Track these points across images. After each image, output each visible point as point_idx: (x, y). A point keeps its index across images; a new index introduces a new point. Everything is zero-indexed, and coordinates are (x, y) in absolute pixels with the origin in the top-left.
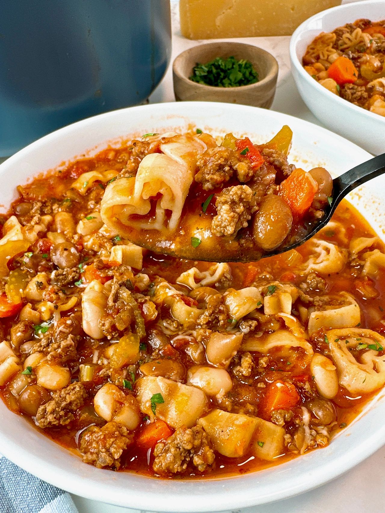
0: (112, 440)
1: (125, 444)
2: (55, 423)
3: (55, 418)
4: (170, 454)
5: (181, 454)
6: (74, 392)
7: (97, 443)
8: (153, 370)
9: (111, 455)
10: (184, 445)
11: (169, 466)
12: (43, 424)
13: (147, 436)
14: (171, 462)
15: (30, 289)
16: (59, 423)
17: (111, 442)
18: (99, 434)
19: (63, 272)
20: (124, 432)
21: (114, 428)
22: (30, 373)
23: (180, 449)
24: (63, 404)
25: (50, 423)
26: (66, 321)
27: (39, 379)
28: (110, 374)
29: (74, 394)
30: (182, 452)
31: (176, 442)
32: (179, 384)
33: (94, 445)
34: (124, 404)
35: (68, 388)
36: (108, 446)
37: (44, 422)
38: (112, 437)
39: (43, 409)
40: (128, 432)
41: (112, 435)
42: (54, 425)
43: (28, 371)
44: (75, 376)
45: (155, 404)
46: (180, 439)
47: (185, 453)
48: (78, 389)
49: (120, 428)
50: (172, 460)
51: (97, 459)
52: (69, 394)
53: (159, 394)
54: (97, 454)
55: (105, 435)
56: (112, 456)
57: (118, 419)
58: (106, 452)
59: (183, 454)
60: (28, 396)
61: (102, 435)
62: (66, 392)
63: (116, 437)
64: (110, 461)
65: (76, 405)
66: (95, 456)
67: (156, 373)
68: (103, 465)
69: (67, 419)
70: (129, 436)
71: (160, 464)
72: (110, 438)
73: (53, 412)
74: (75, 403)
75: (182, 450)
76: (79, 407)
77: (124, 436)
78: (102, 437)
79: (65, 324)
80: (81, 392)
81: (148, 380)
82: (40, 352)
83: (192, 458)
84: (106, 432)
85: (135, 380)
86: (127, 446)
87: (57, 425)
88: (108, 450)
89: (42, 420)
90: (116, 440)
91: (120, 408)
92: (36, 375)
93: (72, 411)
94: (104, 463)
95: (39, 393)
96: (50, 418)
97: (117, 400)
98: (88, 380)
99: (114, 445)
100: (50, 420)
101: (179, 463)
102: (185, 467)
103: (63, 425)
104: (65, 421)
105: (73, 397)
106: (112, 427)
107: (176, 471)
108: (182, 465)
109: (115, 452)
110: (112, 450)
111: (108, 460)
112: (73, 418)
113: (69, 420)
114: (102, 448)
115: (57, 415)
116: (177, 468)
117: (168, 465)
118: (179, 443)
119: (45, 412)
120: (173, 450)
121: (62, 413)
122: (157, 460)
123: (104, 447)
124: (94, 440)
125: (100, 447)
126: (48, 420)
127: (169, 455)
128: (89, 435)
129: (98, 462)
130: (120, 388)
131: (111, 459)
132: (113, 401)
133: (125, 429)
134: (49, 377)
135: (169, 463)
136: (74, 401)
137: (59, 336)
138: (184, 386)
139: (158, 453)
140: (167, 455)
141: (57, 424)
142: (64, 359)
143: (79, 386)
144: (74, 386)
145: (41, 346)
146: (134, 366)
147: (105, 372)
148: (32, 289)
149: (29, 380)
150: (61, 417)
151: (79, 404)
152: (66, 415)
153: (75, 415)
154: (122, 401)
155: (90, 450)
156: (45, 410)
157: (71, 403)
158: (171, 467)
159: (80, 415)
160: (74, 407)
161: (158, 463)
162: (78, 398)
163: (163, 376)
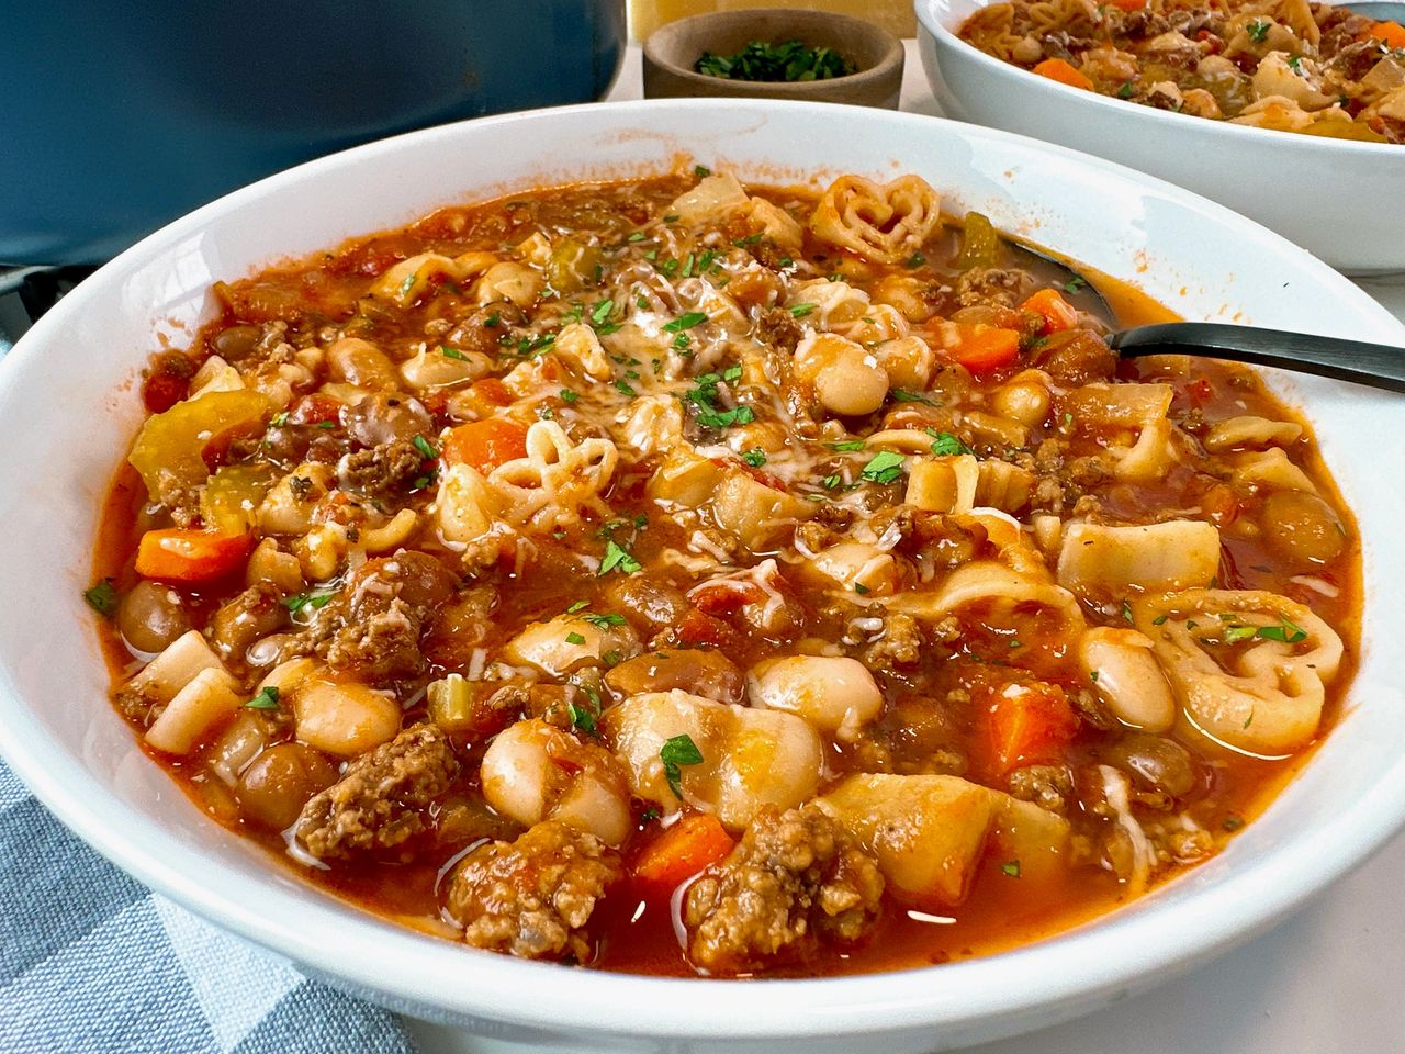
0: (557, 870)
1: (598, 881)
2: (362, 837)
3: (361, 821)
4: (748, 895)
5: (782, 887)
6: (417, 749)
7: (509, 882)
8: (652, 674)
9: (557, 915)
10: (785, 858)
11: (753, 933)
12: (321, 845)
13: (658, 860)
14: (756, 919)
15: (275, 503)
16: (375, 838)
17: (554, 878)
18: (510, 859)
19: (373, 456)
20: (591, 849)
21: (558, 836)
22: (274, 706)
23: (775, 873)
24: (386, 783)
25: (344, 841)
26: (382, 566)
27: (303, 723)
28: (524, 698)
29: (419, 755)
30: (784, 880)
31: (756, 856)
32: (737, 709)
33: (499, 890)
34: (581, 769)
35: (399, 739)
36: (544, 888)
37: (325, 839)
38: (555, 862)
39: (321, 803)
40: (602, 847)
41: (555, 856)
42: (359, 848)
43: (266, 697)
44: (414, 712)
45: (676, 768)
46: (769, 846)
47: (794, 882)
48: (428, 738)
49: (575, 838)
50: (757, 908)
51: (512, 933)
52: (402, 755)
53: (685, 738)
54: (514, 916)
55: (529, 859)
56: (561, 918)
57: (565, 811)
58: (539, 908)
59: (787, 887)
60: (269, 770)
61: (521, 858)
62: (392, 750)
63: (569, 861)
64: (559, 934)
65: (427, 788)
66: (504, 923)
67: (661, 682)
68: (534, 949)
69: (401, 826)
70: (607, 860)
71: (719, 934)
72: (549, 863)
73: (354, 803)
74: (423, 781)
75: (781, 873)
76: (434, 795)
77: (594, 859)
78: (523, 864)
79: (381, 571)
80: (438, 749)
81: (639, 705)
82: (305, 654)
83: (817, 898)
84: (535, 849)
85: (602, 709)
86: (606, 889)
87: (369, 846)
88: (546, 904)
89: (319, 832)
90: (568, 870)
91: (569, 782)
92: (291, 713)
93: (413, 805)
94: (537, 945)
95: (304, 764)
96: (345, 821)
97: (557, 756)
98: (458, 716)
99: (564, 884)
100: (344, 826)
101: (783, 915)
102: (801, 927)
103: (389, 844)
104: (393, 830)
105: (415, 763)
106: (549, 834)
107: (776, 943)
108: (791, 924)
109: (570, 906)
110: (561, 900)
111: (552, 932)
112: (419, 825)
113: (407, 830)
114: (527, 898)
115: (365, 813)
116: (778, 934)
117: (747, 931)
118: (767, 858)
119: (329, 812)
120: (754, 879)
121: (384, 807)
122: (706, 928)
123: (534, 892)
124: (497, 879)
125: (521, 896)
126: (340, 829)
127: (744, 898)
128: (477, 865)
129: (518, 943)
130: (562, 725)
131: (561, 930)
132: (544, 761)
133: (590, 841)
134: (332, 715)
135: (750, 923)
136: (420, 775)
137: (362, 607)
138: (750, 712)
139: (702, 908)
140: (740, 900)
141: (369, 840)
142: (381, 665)
143: (433, 733)
144: (417, 733)
145: (307, 639)
146: (595, 669)
147: (508, 695)
148: (281, 502)
149: (271, 728)
150: (379, 818)
151: (436, 787)
152: (396, 813)
153: (425, 818)
154: (572, 759)
155: (488, 909)
156: (327, 805)
157: (407, 784)
158: (759, 935)
159: (441, 818)
160: (420, 795)
161: (712, 933)
162: (429, 766)
163: (686, 688)
